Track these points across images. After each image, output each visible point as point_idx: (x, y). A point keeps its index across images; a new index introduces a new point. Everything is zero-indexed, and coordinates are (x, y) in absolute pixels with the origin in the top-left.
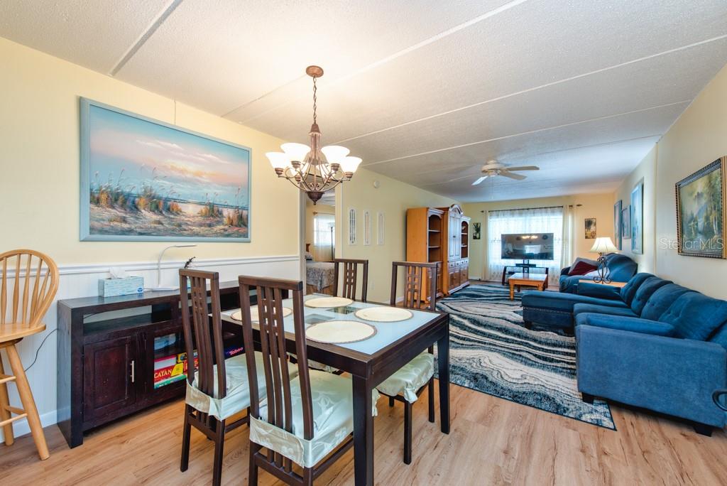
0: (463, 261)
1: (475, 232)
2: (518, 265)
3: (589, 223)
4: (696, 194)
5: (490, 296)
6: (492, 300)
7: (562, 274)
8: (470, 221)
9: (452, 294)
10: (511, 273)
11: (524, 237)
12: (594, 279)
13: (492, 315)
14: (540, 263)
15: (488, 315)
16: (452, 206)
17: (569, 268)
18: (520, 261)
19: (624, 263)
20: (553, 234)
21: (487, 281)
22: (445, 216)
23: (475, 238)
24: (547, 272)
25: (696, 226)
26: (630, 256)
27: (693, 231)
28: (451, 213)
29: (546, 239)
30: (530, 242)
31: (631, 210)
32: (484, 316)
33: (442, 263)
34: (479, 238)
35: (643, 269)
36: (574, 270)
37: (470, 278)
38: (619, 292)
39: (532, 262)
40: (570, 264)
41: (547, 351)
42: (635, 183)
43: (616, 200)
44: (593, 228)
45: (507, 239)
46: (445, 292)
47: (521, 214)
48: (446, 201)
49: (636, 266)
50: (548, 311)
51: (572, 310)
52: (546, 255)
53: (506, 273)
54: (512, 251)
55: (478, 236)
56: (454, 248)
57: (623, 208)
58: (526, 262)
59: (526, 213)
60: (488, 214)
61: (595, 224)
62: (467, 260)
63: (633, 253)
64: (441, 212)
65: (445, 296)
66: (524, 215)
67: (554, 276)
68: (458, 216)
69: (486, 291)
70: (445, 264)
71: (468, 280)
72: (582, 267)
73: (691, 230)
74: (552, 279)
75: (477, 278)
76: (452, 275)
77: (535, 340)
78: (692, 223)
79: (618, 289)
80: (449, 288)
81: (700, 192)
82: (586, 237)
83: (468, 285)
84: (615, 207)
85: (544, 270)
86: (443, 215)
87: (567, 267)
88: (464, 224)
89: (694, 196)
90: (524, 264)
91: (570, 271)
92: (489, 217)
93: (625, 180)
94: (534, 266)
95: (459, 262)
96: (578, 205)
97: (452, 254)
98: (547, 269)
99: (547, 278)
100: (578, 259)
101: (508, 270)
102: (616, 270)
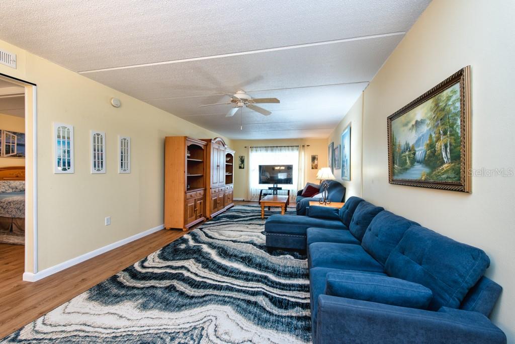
0: (228, 187)
1: (240, 163)
2: (270, 188)
3: (314, 158)
4: (413, 122)
5: (247, 217)
6: (247, 220)
7: (298, 195)
8: (235, 154)
9: (214, 217)
10: (265, 195)
11: (276, 168)
12: (319, 200)
13: (242, 239)
14: (285, 187)
15: (238, 239)
16: (215, 139)
17: (302, 191)
18: (271, 186)
19: (337, 188)
20: (292, 165)
21: (249, 201)
22: (208, 147)
23: (240, 168)
24: (289, 194)
25: (412, 156)
26: (341, 183)
27: (408, 161)
28: (214, 145)
29: (289, 168)
30: (280, 171)
31: (341, 148)
32: (234, 241)
33: (205, 190)
34: (243, 168)
35: (351, 193)
36: (306, 192)
37: (234, 199)
38: (338, 213)
39: (279, 186)
40: (303, 187)
41: (283, 287)
42: (344, 128)
43: (330, 143)
44: (316, 162)
45: (262, 169)
46: (208, 216)
47: (272, 150)
48: (210, 134)
49: (345, 189)
50: (286, 235)
51: (305, 234)
52: (288, 181)
53: (262, 195)
54: (269, 177)
55: (242, 166)
56: (217, 177)
57: (334, 148)
58: (275, 186)
59: (275, 150)
60: (250, 150)
61: (317, 159)
62: (232, 185)
63: (343, 179)
64: (204, 143)
65: (208, 219)
66: (274, 151)
67: (293, 196)
68: (222, 148)
69: (245, 212)
70: (207, 191)
71: (233, 201)
72: (311, 191)
73: (406, 160)
74: (292, 198)
75: (241, 199)
76: (215, 200)
77: (274, 271)
78: (407, 153)
79: (337, 210)
80: (211, 212)
81: (419, 119)
82: (312, 168)
83: (233, 206)
84: (329, 147)
85: (287, 192)
86: (206, 146)
87: (301, 189)
88: (229, 155)
89: (410, 125)
90: (274, 188)
91: (303, 193)
92: (250, 151)
93: (336, 127)
94: (280, 189)
95: (223, 188)
96: (308, 146)
97: (215, 181)
98: (289, 191)
99: (289, 197)
100: (308, 183)
101: (264, 192)
102: (333, 193)
